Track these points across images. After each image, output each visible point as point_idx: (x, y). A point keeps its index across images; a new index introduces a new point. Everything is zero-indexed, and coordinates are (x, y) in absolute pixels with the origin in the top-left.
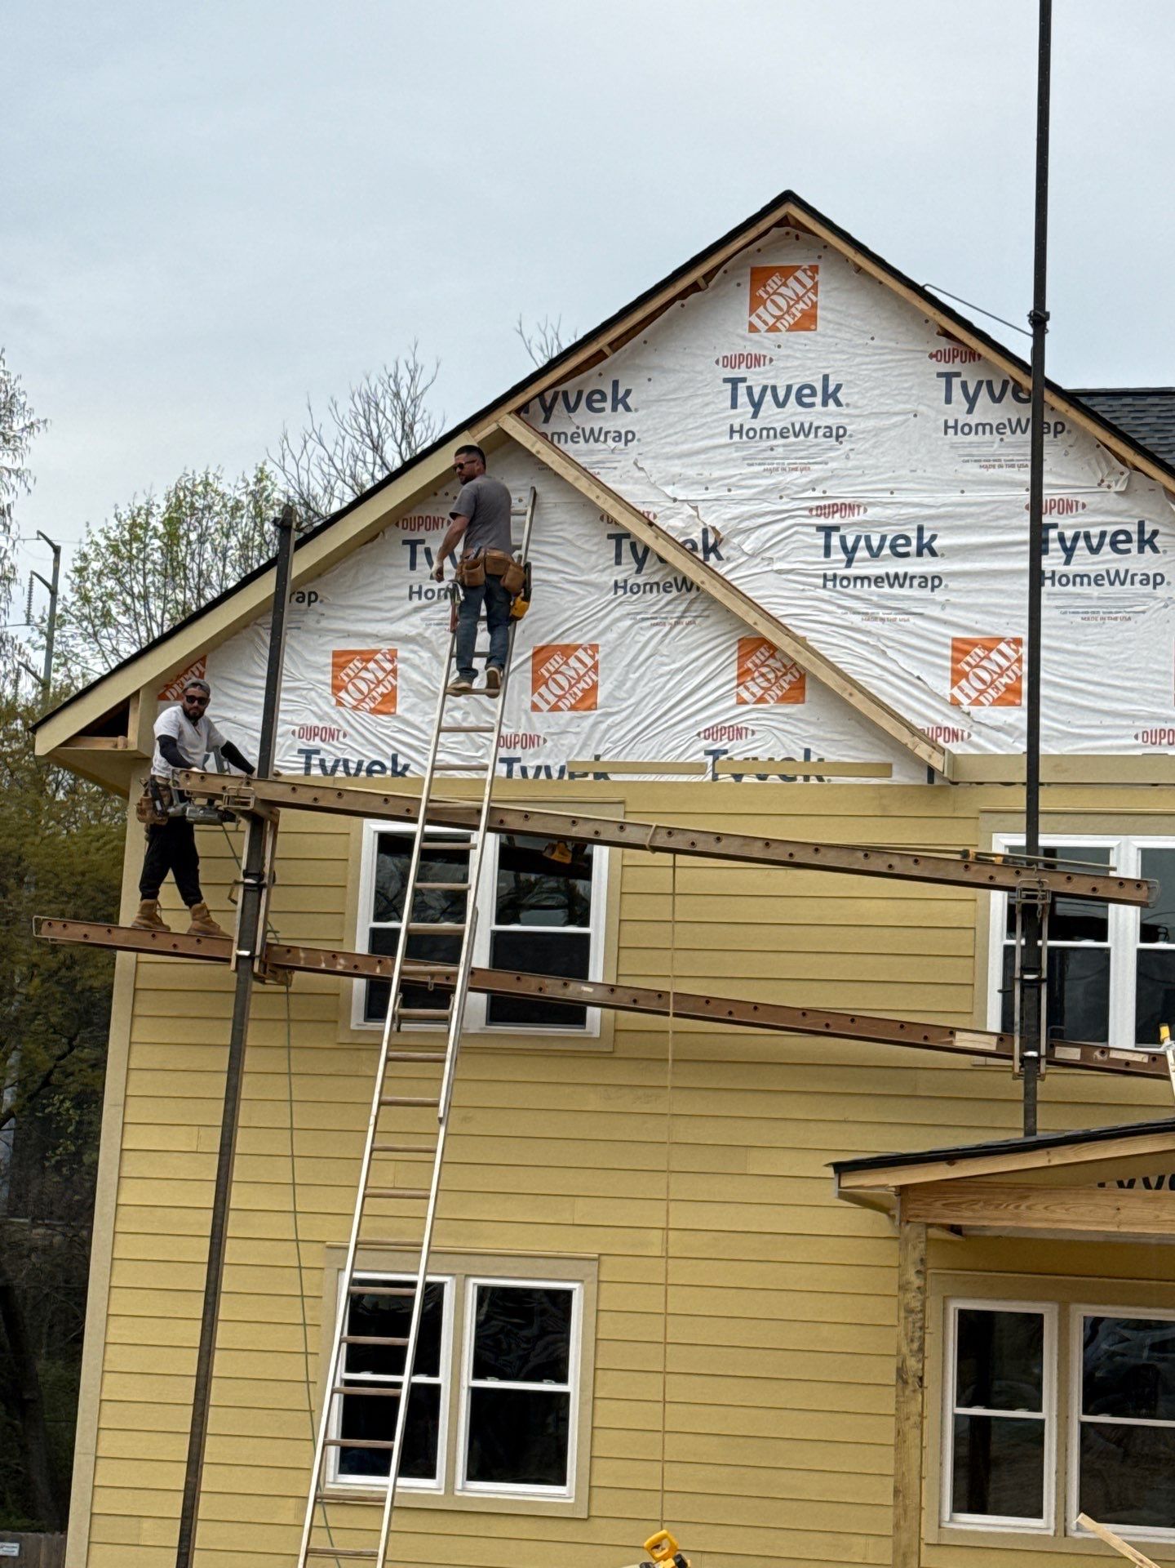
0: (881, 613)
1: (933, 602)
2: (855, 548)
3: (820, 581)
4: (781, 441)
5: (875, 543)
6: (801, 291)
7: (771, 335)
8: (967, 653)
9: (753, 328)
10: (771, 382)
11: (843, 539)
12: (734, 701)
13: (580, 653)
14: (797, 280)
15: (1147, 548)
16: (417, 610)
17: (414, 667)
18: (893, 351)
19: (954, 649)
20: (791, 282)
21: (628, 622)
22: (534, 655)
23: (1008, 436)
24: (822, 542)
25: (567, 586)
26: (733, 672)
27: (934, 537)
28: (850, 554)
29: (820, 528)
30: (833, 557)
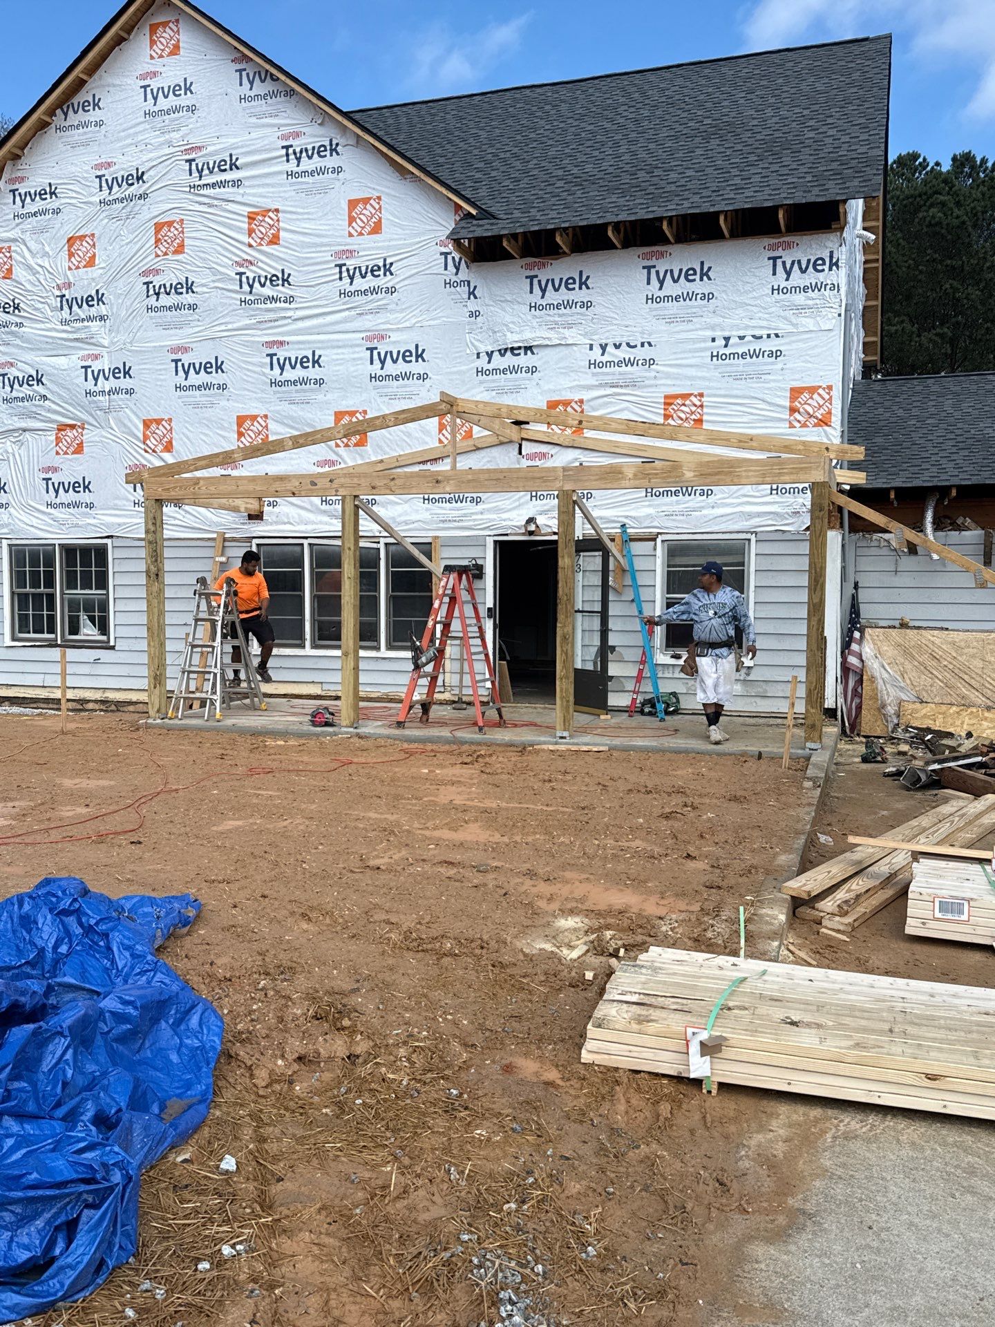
0: (216, 202)
1: (239, 194)
2: (202, 169)
3: (188, 189)
4: (167, 116)
5: (211, 166)
6: (172, 34)
7: (160, 60)
8: (254, 219)
9: (152, 57)
10: (161, 86)
11: (197, 165)
12: (154, 255)
13: (87, 239)
14: (170, 28)
15: (334, 153)
16: (18, 225)
17: (18, 254)
18: (215, 60)
19: (249, 217)
20: (167, 29)
21: (106, 221)
22: (68, 241)
23: (269, 101)
24: (188, 168)
25: (79, 205)
26: (153, 240)
27: (237, 159)
28: (200, 172)
29: (187, 161)
30: (194, 175)
